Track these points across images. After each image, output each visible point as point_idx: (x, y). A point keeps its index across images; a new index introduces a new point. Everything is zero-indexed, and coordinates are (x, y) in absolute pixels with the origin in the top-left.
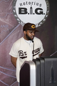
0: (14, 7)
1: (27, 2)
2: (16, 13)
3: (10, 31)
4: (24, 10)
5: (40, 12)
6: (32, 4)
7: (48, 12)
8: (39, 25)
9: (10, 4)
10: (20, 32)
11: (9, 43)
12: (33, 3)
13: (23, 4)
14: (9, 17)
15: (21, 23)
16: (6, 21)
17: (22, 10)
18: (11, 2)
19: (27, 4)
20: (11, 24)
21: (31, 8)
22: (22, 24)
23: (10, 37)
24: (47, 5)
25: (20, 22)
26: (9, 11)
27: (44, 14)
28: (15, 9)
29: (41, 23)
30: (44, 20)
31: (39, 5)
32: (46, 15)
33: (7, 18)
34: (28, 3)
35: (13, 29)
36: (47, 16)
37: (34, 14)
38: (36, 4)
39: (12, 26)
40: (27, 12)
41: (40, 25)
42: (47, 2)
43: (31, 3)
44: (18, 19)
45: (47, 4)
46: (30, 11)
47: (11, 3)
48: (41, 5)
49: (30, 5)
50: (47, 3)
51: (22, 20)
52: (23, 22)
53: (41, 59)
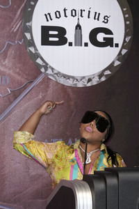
0: (27, 24)
1: (65, 10)
2: (32, 43)
3: (15, 95)
4: (56, 33)
5: (105, 39)
6: (81, 16)
7: (128, 39)
8: (100, 78)
9: (17, 16)
10: (44, 97)
11: (12, 130)
12: (85, 14)
13: (53, 16)
14: (11, 52)
15: (49, 71)
16: (2, 65)
17: (51, 33)
18: (20, 10)
19: (66, 16)
20: (19, 74)
21: (78, 27)
22: (51, 75)
23: (16, 112)
24: (126, 20)
25: (46, 69)
26: (12, 36)
27: (117, 45)
28: (29, 30)
29: (108, 72)
30: (117, 63)
31: (101, 18)
32: (123, 47)
33: (5, 55)
34: (68, 13)
35: (25, 88)
36: (124, 52)
37: (86, 45)
38: (92, 15)
39: (23, 80)
40: (66, 40)
41: (103, 79)
42: (125, 9)
43: (78, 13)
44: (39, 61)
45: (127, 16)
46: (75, 35)
47: (19, 13)
48: (106, 19)
49: (76, 17)
50: (124, 13)
51: (50, 63)
52: (53, 69)
53: (108, 175)
